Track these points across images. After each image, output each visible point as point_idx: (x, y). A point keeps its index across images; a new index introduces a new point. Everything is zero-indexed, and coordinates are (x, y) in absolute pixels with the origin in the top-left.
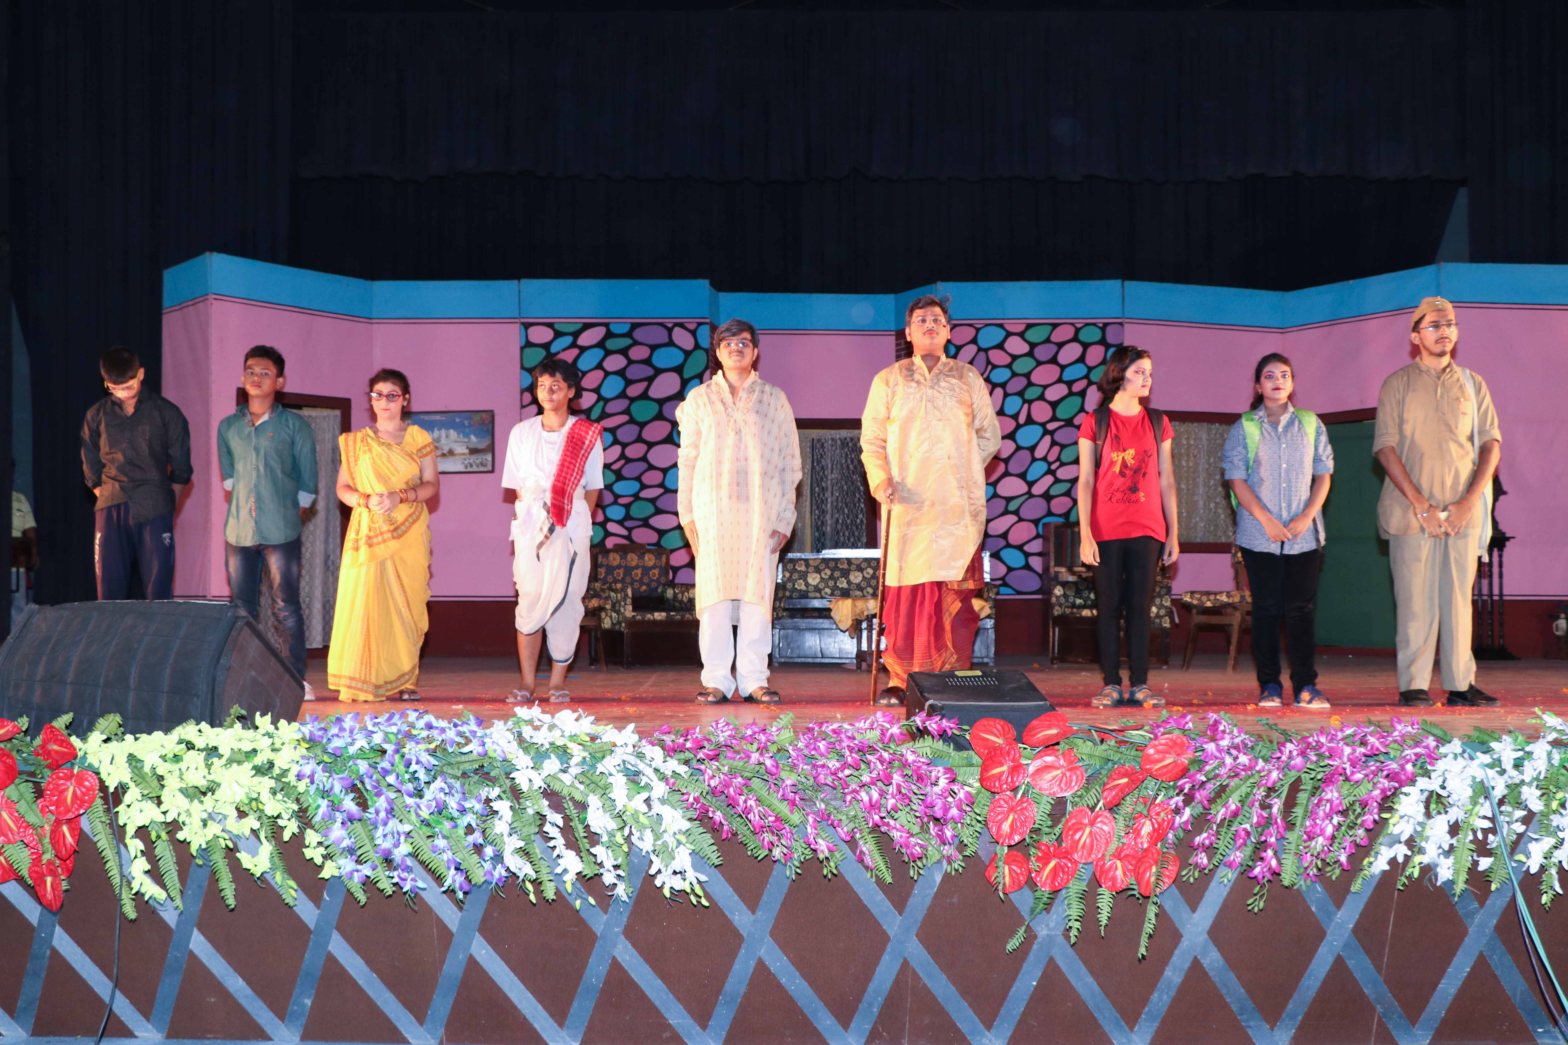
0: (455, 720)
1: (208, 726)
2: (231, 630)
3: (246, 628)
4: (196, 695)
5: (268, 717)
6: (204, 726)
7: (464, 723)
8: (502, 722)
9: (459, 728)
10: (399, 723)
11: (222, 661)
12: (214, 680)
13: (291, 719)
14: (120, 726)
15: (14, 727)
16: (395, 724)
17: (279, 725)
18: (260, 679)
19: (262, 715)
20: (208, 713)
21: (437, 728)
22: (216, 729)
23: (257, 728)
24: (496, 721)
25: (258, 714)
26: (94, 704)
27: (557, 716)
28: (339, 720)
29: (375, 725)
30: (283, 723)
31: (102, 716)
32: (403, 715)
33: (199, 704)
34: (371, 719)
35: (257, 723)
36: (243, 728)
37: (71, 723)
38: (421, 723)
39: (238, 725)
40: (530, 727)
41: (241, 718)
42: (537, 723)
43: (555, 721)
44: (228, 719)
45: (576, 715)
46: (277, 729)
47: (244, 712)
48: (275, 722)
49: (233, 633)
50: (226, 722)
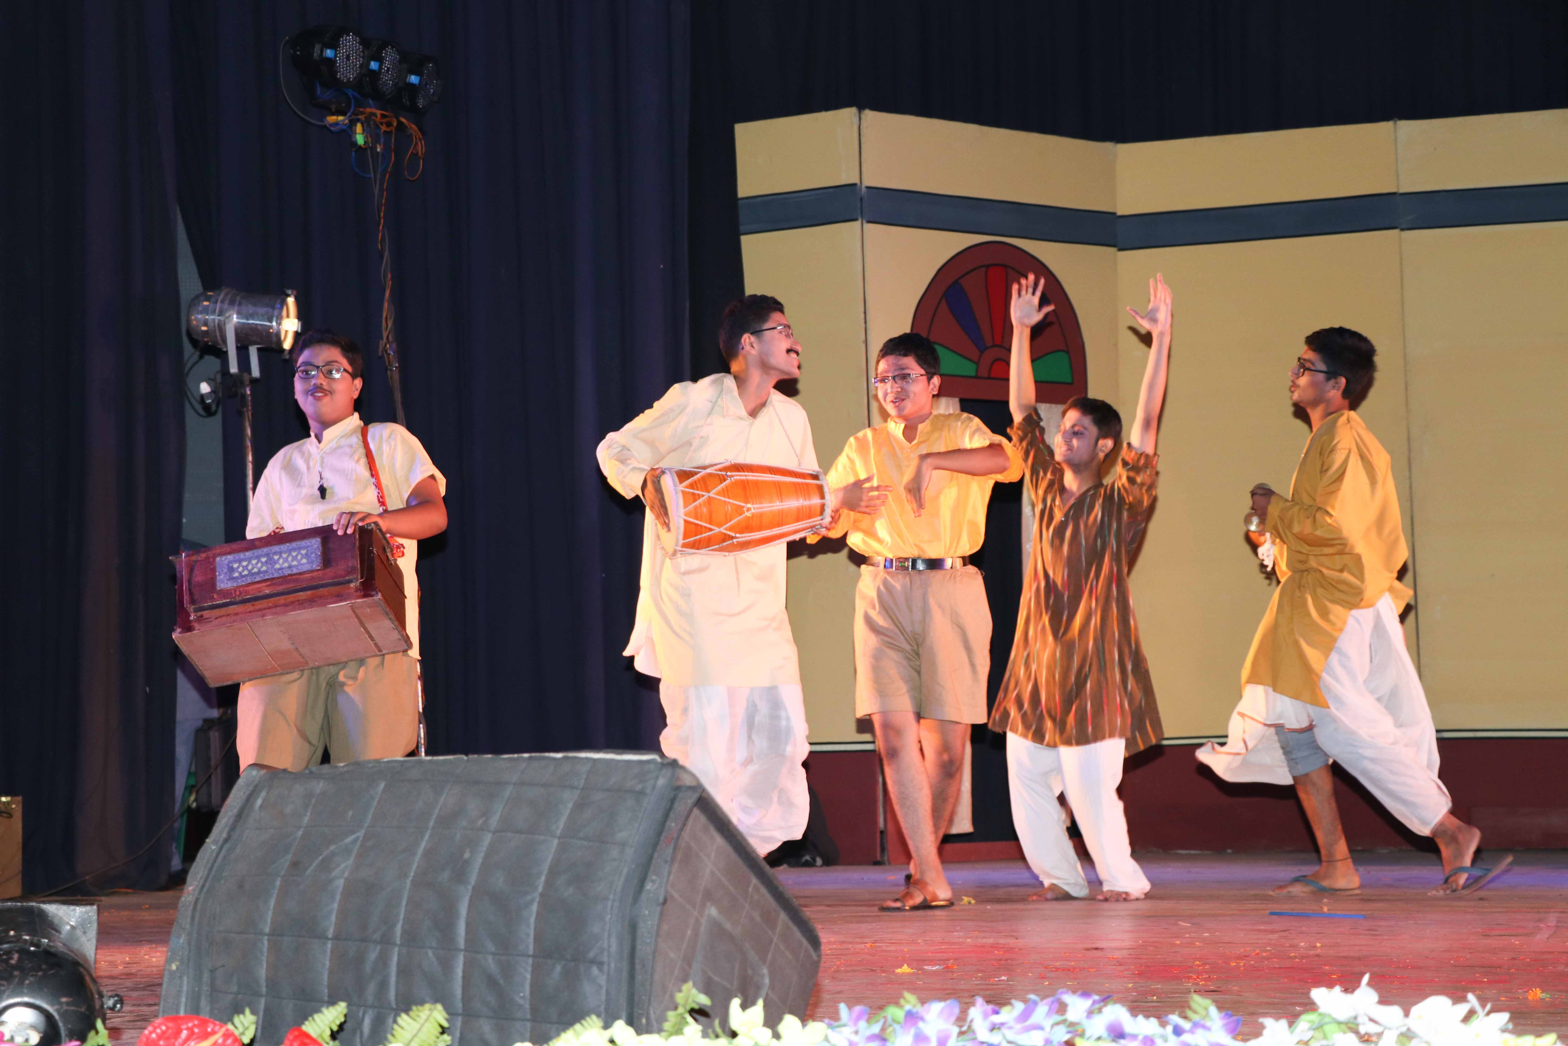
0: (1175, 1018)
1: (630, 1030)
2: (666, 816)
3: (696, 811)
4: (600, 964)
5: (758, 1011)
6: (621, 1029)
7: (1196, 1025)
8: (1283, 1023)
9: (1185, 1037)
10: (1047, 1024)
11: (649, 886)
12: (633, 928)
13: (806, 1015)
14: (443, 1031)
15: (227, 1035)
16: (1039, 1027)
17: (782, 1028)
18: (728, 926)
19: (744, 1006)
20: (622, 1001)
21: (1134, 1037)
22: (645, 1037)
23: (734, 1035)
24: (1268, 1022)
25: (736, 1003)
26: (383, 985)
27: (1415, 1010)
28: (912, 1018)
29: (994, 1028)
30: (790, 1023)
31: (407, 1011)
32: (1062, 1008)
33: (602, 980)
34: (986, 1016)
35: (734, 1024)
36: (705, 1035)
37: (341, 1026)
38: (1098, 1025)
39: (693, 1028)
40: (1352, 1037)
41: (698, 1013)
42: (1372, 1029)
44: (671, 1015)
45: (1462, 1009)
46: (777, 1036)
47: (704, 1000)
48: (772, 1021)
49: (672, 824)
50: (666, 1020)
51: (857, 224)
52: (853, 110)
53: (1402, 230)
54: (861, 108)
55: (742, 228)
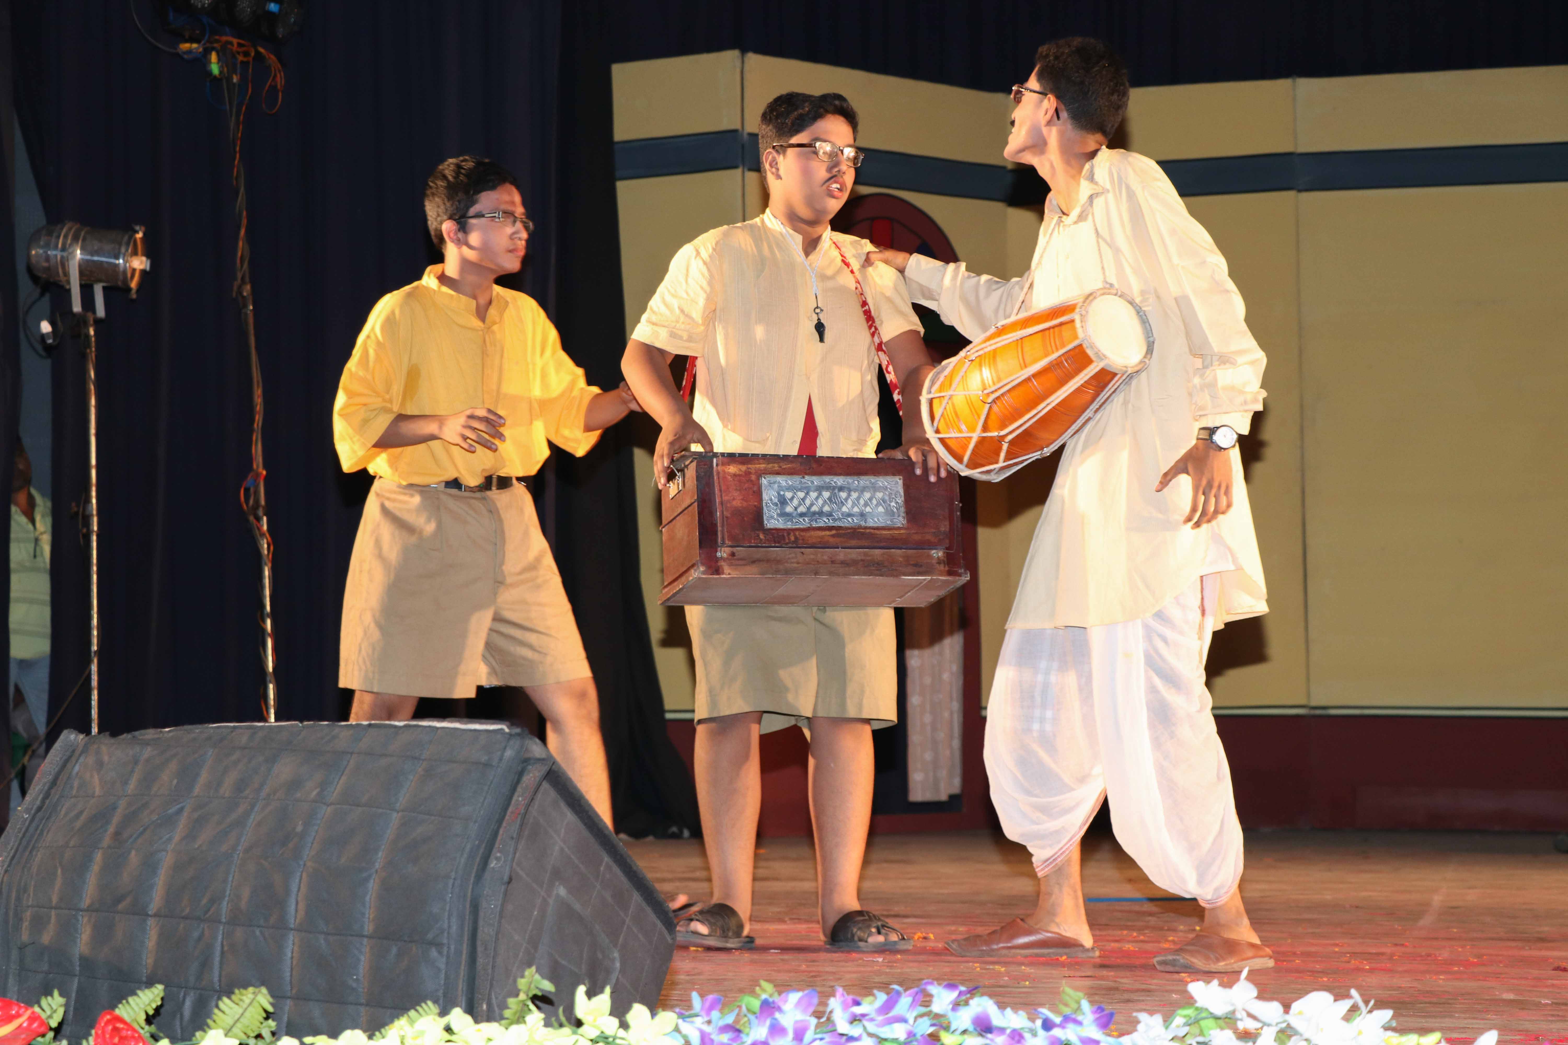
0: (1045, 1012)
1: (468, 1019)
2: (513, 790)
3: (546, 785)
4: (439, 946)
5: (604, 999)
6: (458, 1017)
7: (1067, 1019)
8: (1158, 1019)
9: (1057, 1032)
10: (910, 1017)
11: (493, 864)
12: (475, 908)
13: (655, 1005)
14: (268, 1016)
15: (34, 1018)
16: (902, 1020)
17: (630, 1017)
18: (577, 907)
19: (590, 994)
20: (461, 986)
21: (1002, 1030)
22: (485, 1026)
23: (579, 1024)
24: (1143, 1017)
25: (581, 990)
26: (205, 964)
27: (1296, 1006)
28: (768, 1008)
29: (855, 1019)
30: (638, 1012)
31: (229, 994)
32: (925, 999)
33: (441, 963)
34: (846, 1007)
35: (580, 1012)
36: (547, 1024)
37: (157, 1010)
38: (964, 1018)
39: (536, 1017)
40: (1229, 1034)
41: (541, 1000)
42: (1250, 1025)
43: (1292, 1019)
44: (512, 1002)
45: (1345, 1005)
46: (624, 1025)
47: (547, 986)
48: (619, 1010)
49: (519, 798)
50: (507, 1008)
51: (738, 172)
52: (736, 53)
53: (1300, 191)
54: (744, 50)
55: (618, 174)
